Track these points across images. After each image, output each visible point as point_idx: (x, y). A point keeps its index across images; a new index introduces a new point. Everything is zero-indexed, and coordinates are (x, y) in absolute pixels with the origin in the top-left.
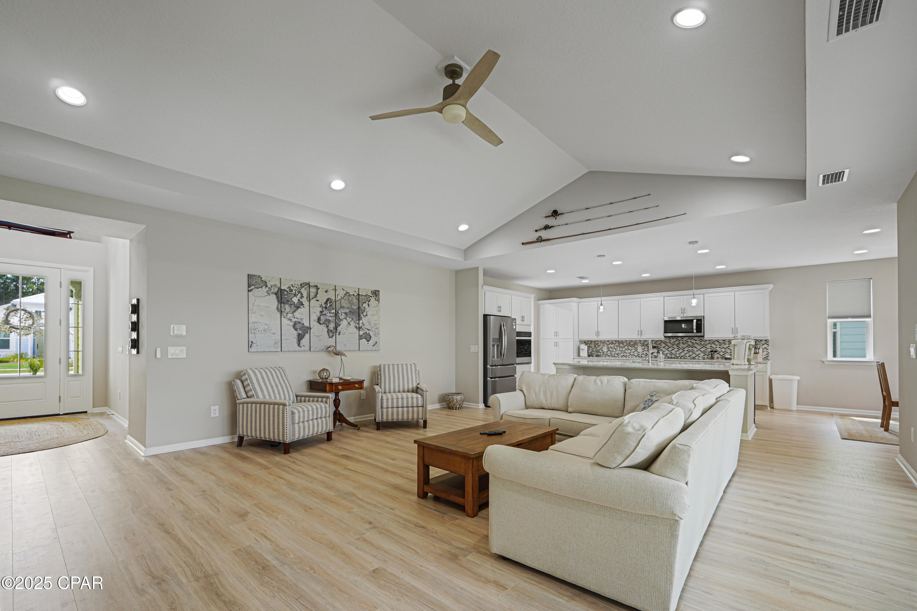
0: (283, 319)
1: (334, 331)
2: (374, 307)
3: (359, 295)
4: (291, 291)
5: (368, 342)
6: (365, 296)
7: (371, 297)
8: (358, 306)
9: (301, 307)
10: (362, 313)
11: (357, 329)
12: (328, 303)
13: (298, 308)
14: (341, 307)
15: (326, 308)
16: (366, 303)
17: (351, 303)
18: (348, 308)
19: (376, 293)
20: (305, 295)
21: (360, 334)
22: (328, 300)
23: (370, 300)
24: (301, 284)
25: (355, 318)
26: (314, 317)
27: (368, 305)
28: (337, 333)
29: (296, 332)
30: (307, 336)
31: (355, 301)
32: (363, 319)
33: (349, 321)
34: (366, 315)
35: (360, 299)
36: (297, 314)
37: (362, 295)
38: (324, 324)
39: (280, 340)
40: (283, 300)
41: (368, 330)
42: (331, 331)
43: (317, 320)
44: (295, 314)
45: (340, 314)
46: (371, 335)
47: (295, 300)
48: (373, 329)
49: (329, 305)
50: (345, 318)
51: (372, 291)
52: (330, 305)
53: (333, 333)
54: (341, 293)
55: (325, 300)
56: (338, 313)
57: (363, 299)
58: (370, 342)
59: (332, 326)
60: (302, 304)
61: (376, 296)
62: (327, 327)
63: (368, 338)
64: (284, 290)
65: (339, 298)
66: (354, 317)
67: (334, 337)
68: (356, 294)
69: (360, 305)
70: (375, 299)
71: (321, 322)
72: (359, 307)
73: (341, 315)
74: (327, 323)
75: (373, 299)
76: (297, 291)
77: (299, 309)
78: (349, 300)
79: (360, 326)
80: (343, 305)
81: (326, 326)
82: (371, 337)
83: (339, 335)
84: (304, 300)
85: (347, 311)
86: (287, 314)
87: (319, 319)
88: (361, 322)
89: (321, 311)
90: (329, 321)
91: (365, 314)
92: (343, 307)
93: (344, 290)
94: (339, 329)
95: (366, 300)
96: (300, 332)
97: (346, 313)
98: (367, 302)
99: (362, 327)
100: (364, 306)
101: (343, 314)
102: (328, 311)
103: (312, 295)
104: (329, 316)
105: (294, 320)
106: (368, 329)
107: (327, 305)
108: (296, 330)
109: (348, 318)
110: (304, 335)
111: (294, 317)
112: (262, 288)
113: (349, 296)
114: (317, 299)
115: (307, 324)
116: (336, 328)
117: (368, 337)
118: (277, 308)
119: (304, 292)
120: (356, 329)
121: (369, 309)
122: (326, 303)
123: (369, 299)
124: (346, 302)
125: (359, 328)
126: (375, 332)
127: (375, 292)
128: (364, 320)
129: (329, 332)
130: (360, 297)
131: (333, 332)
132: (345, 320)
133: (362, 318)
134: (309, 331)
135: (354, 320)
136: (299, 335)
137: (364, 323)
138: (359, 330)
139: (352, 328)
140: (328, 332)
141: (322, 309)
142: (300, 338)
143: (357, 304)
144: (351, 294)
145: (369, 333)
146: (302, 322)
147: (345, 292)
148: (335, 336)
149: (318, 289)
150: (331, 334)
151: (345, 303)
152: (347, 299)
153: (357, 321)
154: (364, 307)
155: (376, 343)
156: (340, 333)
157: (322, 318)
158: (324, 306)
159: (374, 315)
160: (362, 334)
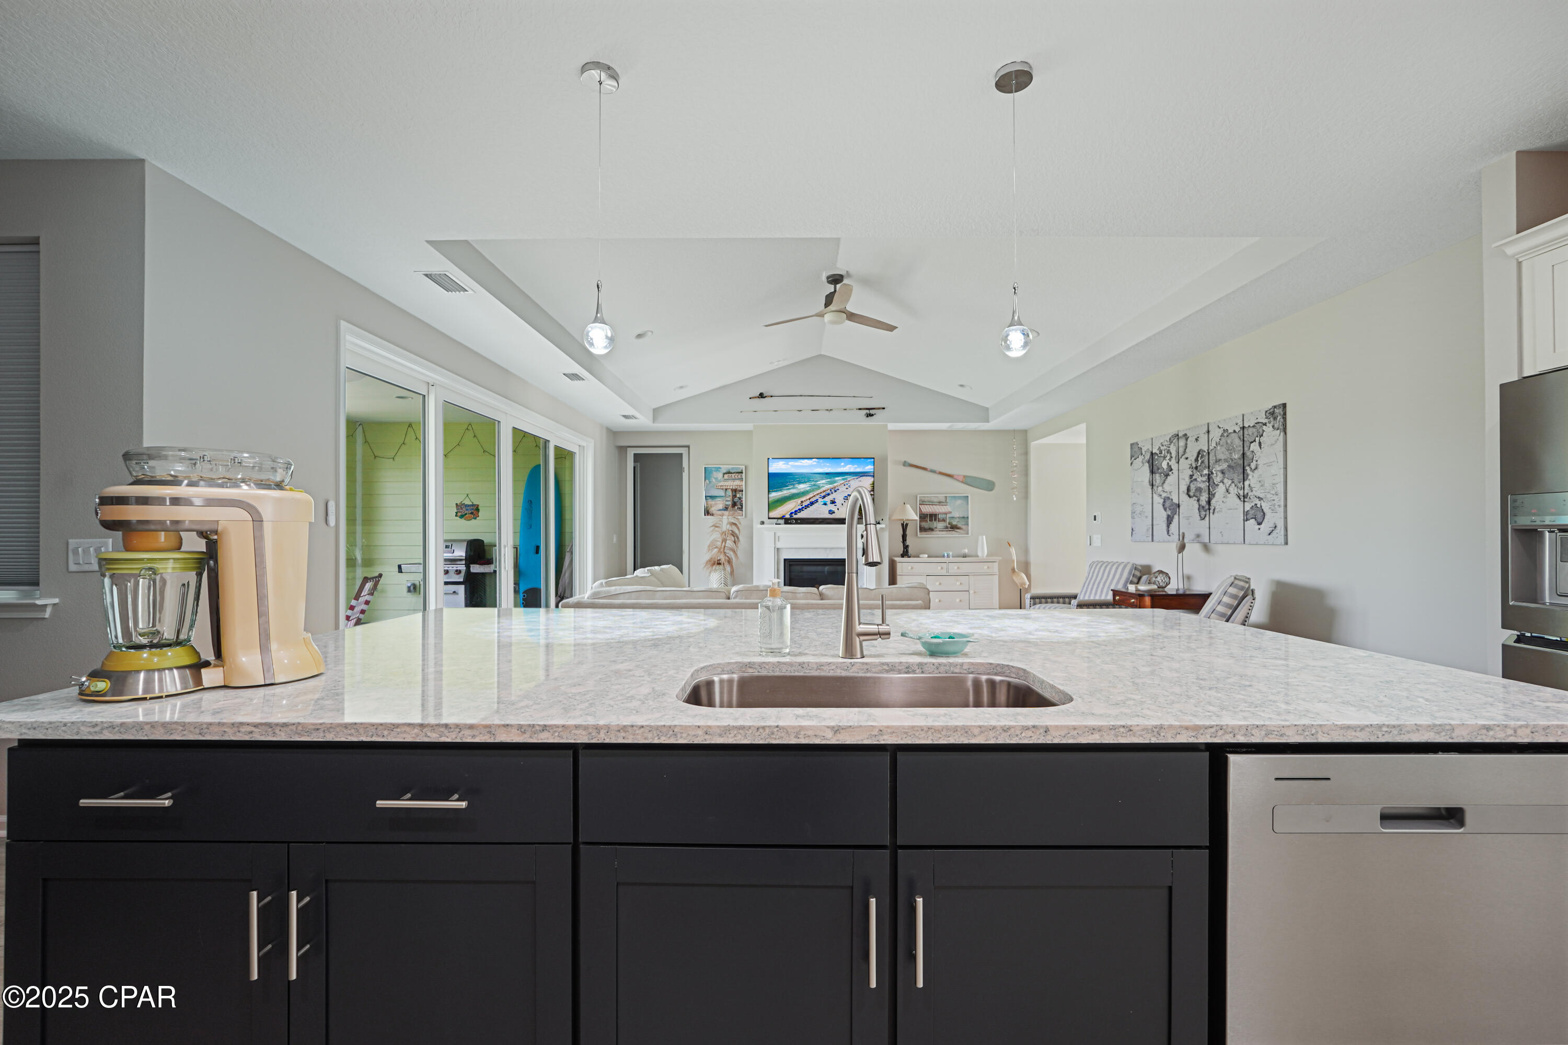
0: (1154, 494)
1: (1207, 507)
2: (1272, 445)
3: (1243, 428)
4: (1161, 453)
5: (1259, 526)
6: (1254, 426)
7: (1265, 424)
8: (1242, 452)
9: (1170, 473)
10: (1249, 465)
11: (1240, 499)
12: (1199, 459)
13: (1167, 475)
14: (1216, 462)
15: (1196, 468)
16: (1255, 441)
17: (1230, 450)
18: (1226, 460)
19: (1278, 414)
20: (1174, 455)
21: (1246, 510)
22: (1199, 453)
23: (1264, 431)
24: (1170, 439)
25: (1237, 477)
26: (1184, 488)
27: (1260, 444)
28: (1211, 511)
29: (1165, 513)
30: (1176, 517)
31: (1238, 442)
32: (1250, 477)
33: (1227, 486)
34: (1256, 468)
35: (1245, 436)
36: (1167, 487)
37: (1249, 426)
38: (1194, 496)
39: (1151, 527)
40: (1155, 468)
41: (1260, 499)
42: (1203, 507)
43: (1186, 491)
44: (1165, 486)
45: (1215, 475)
46: (1265, 510)
47: (1164, 465)
48: (1269, 496)
49: (1200, 461)
50: (1222, 482)
51: (1266, 412)
52: (1202, 462)
53: (1206, 511)
54: (1216, 434)
55: (1195, 455)
56: (1212, 473)
57: (1250, 433)
58: (1262, 526)
59: (1204, 498)
60: (1171, 470)
61: (1275, 419)
62: (1198, 500)
63: (1257, 515)
64: (1155, 453)
65: (1214, 444)
66: (1236, 475)
67: (1207, 518)
68: (1237, 429)
69: (1246, 449)
70: (1273, 426)
71: (1191, 494)
72: (1244, 454)
73: (1217, 476)
74: (1198, 494)
75: (1268, 429)
76: (1166, 451)
77: (1168, 477)
78: (1227, 443)
79: (1245, 493)
80: (1219, 457)
81: (1196, 499)
82: (1264, 514)
83: (1213, 513)
84: (1173, 463)
85: (1224, 466)
86: (1158, 487)
87: (1188, 489)
88: (1247, 483)
89: (1191, 475)
90: (1199, 490)
91: (1253, 465)
92: (1220, 460)
93: (1220, 428)
94: (1213, 502)
95: (1256, 434)
96: (1169, 513)
97: (1223, 472)
98: (1257, 439)
99: (1249, 494)
100: (1251, 449)
101: (1220, 474)
102: (1199, 471)
103: (1181, 450)
104: (1201, 482)
105: (1164, 495)
106: (1259, 497)
107: (1198, 463)
108: (1165, 509)
109: (1226, 481)
110: (1173, 517)
111: (1164, 491)
112: (1138, 457)
113: (1227, 436)
114: (1186, 456)
115: (1176, 501)
116: (1209, 502)
117: (1259, 515)
118: (1150, 482)
119: (1173, 450)
120: (1238, 500)
121: (1262, 453)
122: (1196, 460)
123: (1261, 431)
124: (1224, 449)
125: (1244, 498)
126: (1273, 502)
127: (1272, 410)
128: (1253, 479)
129: (1201, 510)
130: (1246, 432)
131: (1206, 509)
132: (1221, 484)
133: (1248, 475)
134: (1178, 510)
135: (1236, 481)
136: (1168, 516)
137: (1252, 485)
138: (1244, 501)
139: (1233, 500)
140: (1199, 509)
141: (1192, 471)
142: (1169, 520)
143: (1239, 449)
144: (1230, 431)
145: (1261, 506)
146: (1171, 497)
147: (1221, 431)
148: (1208, 516)
149: (1187, 439)
150: (1203, 513)
151: (1222, 453)
152: (1225, 444)
153: (1240, 482)
154: (1253, 452)
155: (1275, 527)
156: (1214, 510)
157: (1193, 487)
158: (1194, 466)
159: (1269, 465)
160: (1248, 509)
